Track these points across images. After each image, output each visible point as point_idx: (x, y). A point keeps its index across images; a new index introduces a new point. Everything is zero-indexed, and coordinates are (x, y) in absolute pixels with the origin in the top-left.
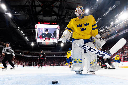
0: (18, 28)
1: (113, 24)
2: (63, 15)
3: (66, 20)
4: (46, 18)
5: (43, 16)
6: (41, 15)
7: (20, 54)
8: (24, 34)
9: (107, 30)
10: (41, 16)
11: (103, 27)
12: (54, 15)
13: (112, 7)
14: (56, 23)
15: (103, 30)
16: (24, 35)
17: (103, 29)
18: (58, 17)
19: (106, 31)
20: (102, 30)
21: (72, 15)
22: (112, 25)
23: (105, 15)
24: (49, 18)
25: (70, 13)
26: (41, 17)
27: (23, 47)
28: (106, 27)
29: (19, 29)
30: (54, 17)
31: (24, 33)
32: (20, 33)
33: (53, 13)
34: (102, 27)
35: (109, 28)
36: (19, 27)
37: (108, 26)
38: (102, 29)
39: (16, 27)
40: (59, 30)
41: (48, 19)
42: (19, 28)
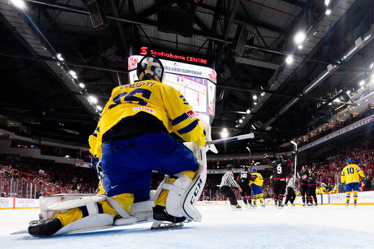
0: (57, 60)
1: (364, 86)
2: (229, 39)
3: (238, 56)
4: (169, 37)
5: (159, 30)
6: (151, 23)
7: (67, 156)
8: (82, 85)
9: (349, 102)
10: (153, 28)
11: (341, 91)
12: (197, 33)
13: (363, 39)
14: (204, 61)
15: (341, 100)
16: (83, 90)
17: (342, 98)
18: (211, 41)
19: (348, 105)
20: (337, 100)
21: (256, 42)
22: (362, 88)
23: (345, 57)
24: (182, 39)
25: (250, 36)
26: (150, 31)
27: (77, 133)
28: (348, 92)
29: (60, 62)
30: (199, 41)
31: (81, 79)
32: (64, 79)
33: (196, 26)
34: (338, 91)
35: (355, 95)
36: (59, 56)
37: (352, 91)
38: (338, 96)
39: (49, 55)
40: (214, 86)
41: (177, 43)
42: (61, 59)
